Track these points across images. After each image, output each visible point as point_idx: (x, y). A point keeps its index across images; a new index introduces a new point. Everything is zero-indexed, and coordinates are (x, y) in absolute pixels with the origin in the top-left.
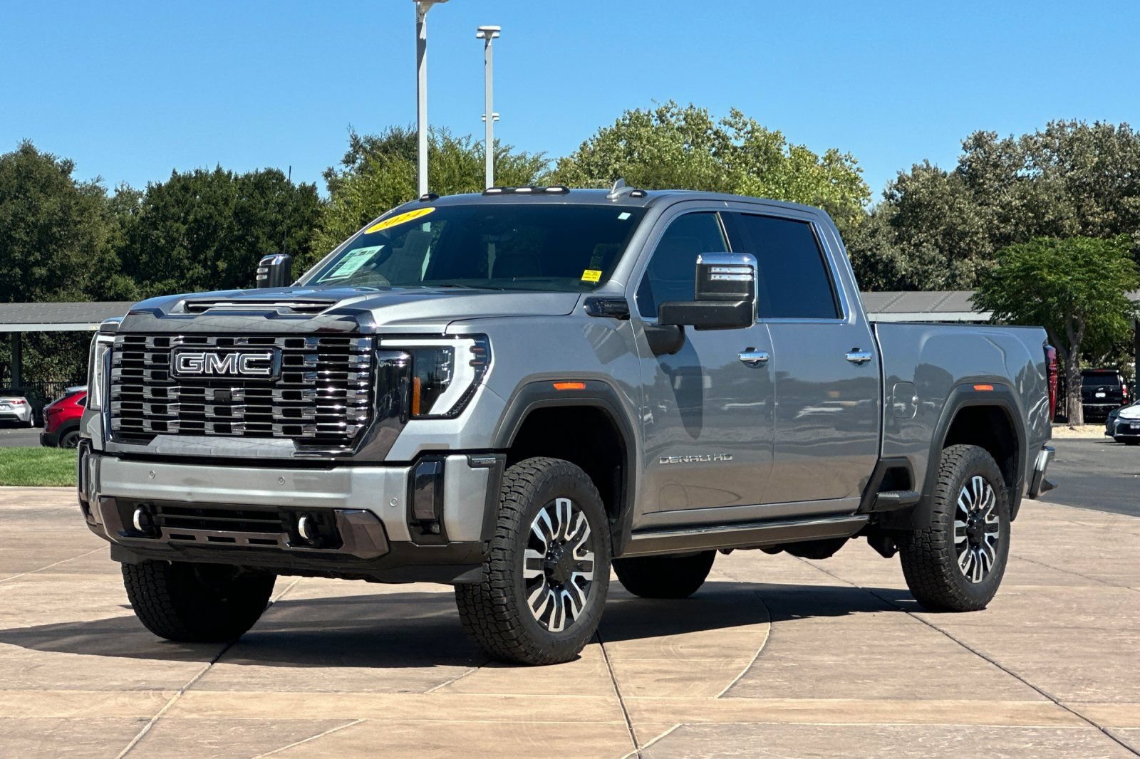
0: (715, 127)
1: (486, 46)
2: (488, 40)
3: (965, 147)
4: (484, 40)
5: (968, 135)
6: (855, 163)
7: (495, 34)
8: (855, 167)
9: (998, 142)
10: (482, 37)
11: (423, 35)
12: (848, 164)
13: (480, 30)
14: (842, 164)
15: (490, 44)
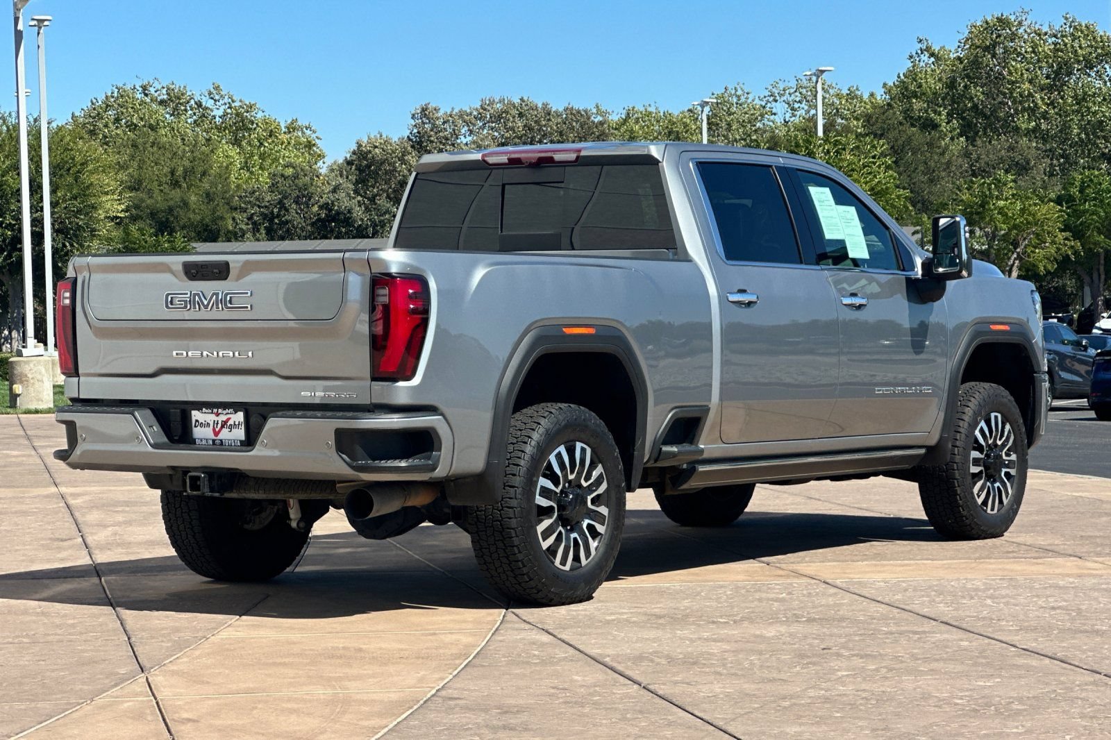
0: (197, 98)
1: (38, 33)
2: (40, 28)
3: (413, 117)
4: (37, 28)
5: (416, 107)
6: (314, 132)
7: (46, 23)
8: (314, 136)
9: (440, 114)
10: (35, 26)
11: (20, 27)
12: (308, 132)
13: (33, 19)
14: (303, 133)
15: (41, 31)
